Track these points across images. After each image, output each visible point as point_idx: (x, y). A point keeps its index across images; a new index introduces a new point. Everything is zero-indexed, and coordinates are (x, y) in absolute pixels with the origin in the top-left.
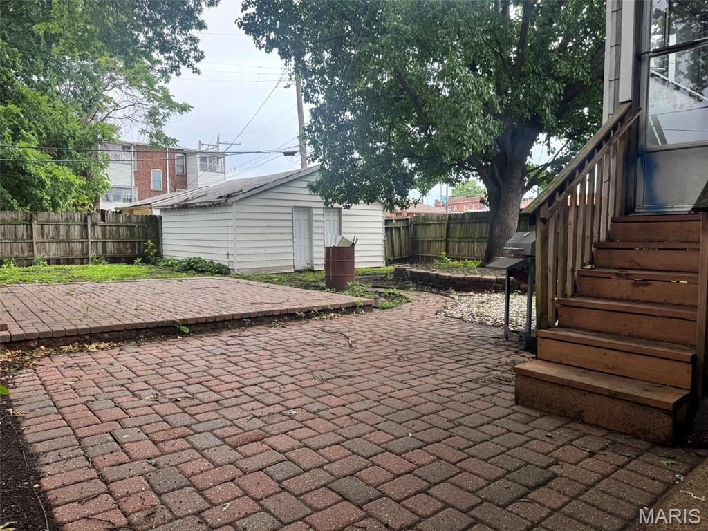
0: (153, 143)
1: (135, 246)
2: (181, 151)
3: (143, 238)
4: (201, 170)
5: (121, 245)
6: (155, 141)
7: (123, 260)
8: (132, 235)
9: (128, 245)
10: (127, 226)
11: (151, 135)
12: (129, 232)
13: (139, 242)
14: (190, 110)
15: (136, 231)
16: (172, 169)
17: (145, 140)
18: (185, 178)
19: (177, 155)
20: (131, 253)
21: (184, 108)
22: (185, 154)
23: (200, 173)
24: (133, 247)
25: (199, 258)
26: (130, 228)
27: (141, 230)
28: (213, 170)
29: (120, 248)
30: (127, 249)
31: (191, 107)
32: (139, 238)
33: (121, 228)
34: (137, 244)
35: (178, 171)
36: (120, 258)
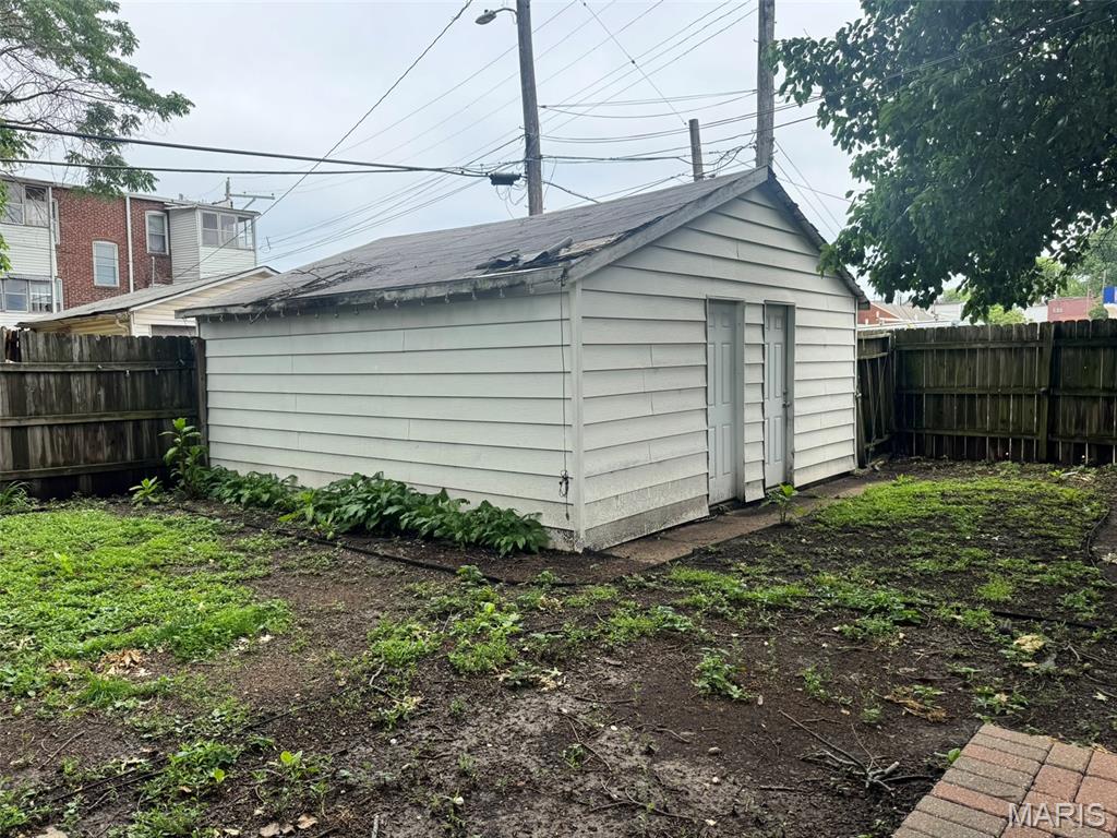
0: (99, 185)
1: (122, 436)
2: (160, 205)
3: (147, 408)
4: (204, 244)
5: (79, 434)
6: (103, 179)
7: (84, 482)
8: (113, 402)
9: (102, 435)
10: (98, 373)
11: (93, 167)
12: (102, 393)
13: (137, 423)
14: (186, 112)
15: (125, 386)
16: (140, 242)
17: (79, 177)
18: (167, 261)
19: (148, 213)
20: (112, 458)
21: (175, 105)
22: (165, 211)
23: (202, 249)
24: (117, 440)
25: (378, 477)
26: (107, 379)
27: (140, 384)
28: (231, 243)
29: (72, 446)
30: (100, 448)
31: (189, 103)
32: (135, 408)
33: (74, 381)
34: (129, 430)
35: (151, 246)
36: (75, 478)
